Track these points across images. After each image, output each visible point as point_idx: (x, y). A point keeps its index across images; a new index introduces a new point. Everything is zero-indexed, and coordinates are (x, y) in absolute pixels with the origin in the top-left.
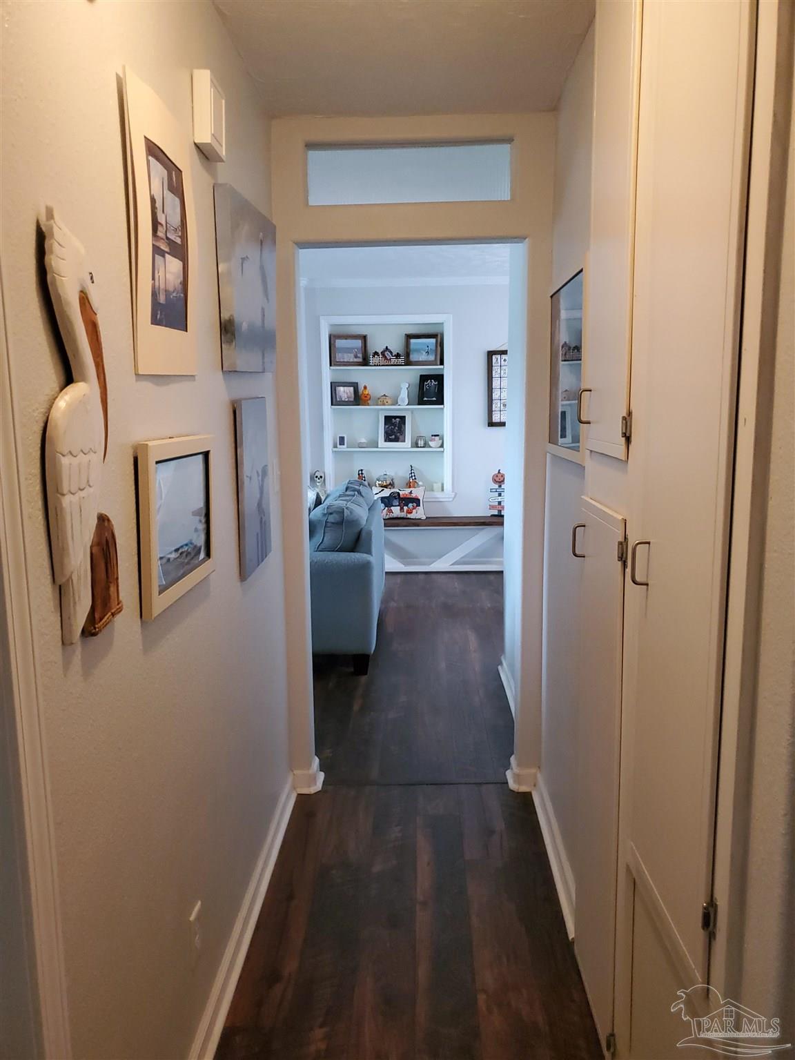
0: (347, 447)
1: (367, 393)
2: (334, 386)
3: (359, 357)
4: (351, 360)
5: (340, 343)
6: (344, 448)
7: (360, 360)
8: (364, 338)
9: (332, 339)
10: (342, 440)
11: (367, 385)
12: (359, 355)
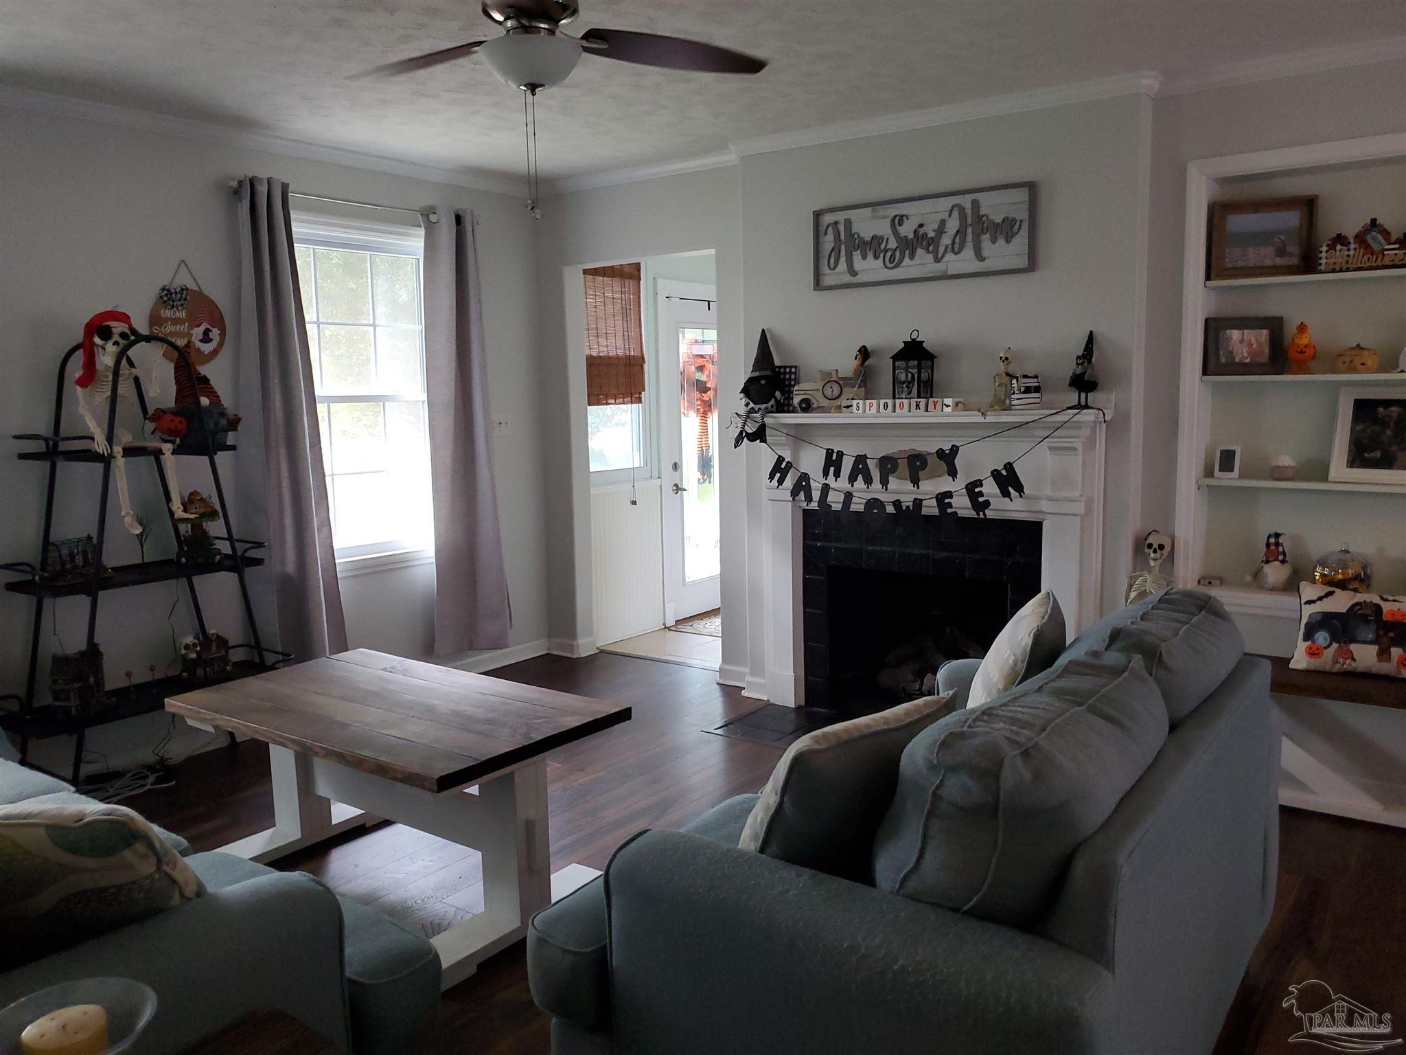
0: (1241, 477)
1: (1305, 341)
2: (1214, 328)
3: (1290, 255)
4: (1268, 262)
5: (1237, 223)
6: (1230, 479)
7: (1295, 261)
8: (1309, 205)
9: (1218, 213)
10: (1227, 460)
11: (1306, 322)
12: (1290, 249)
